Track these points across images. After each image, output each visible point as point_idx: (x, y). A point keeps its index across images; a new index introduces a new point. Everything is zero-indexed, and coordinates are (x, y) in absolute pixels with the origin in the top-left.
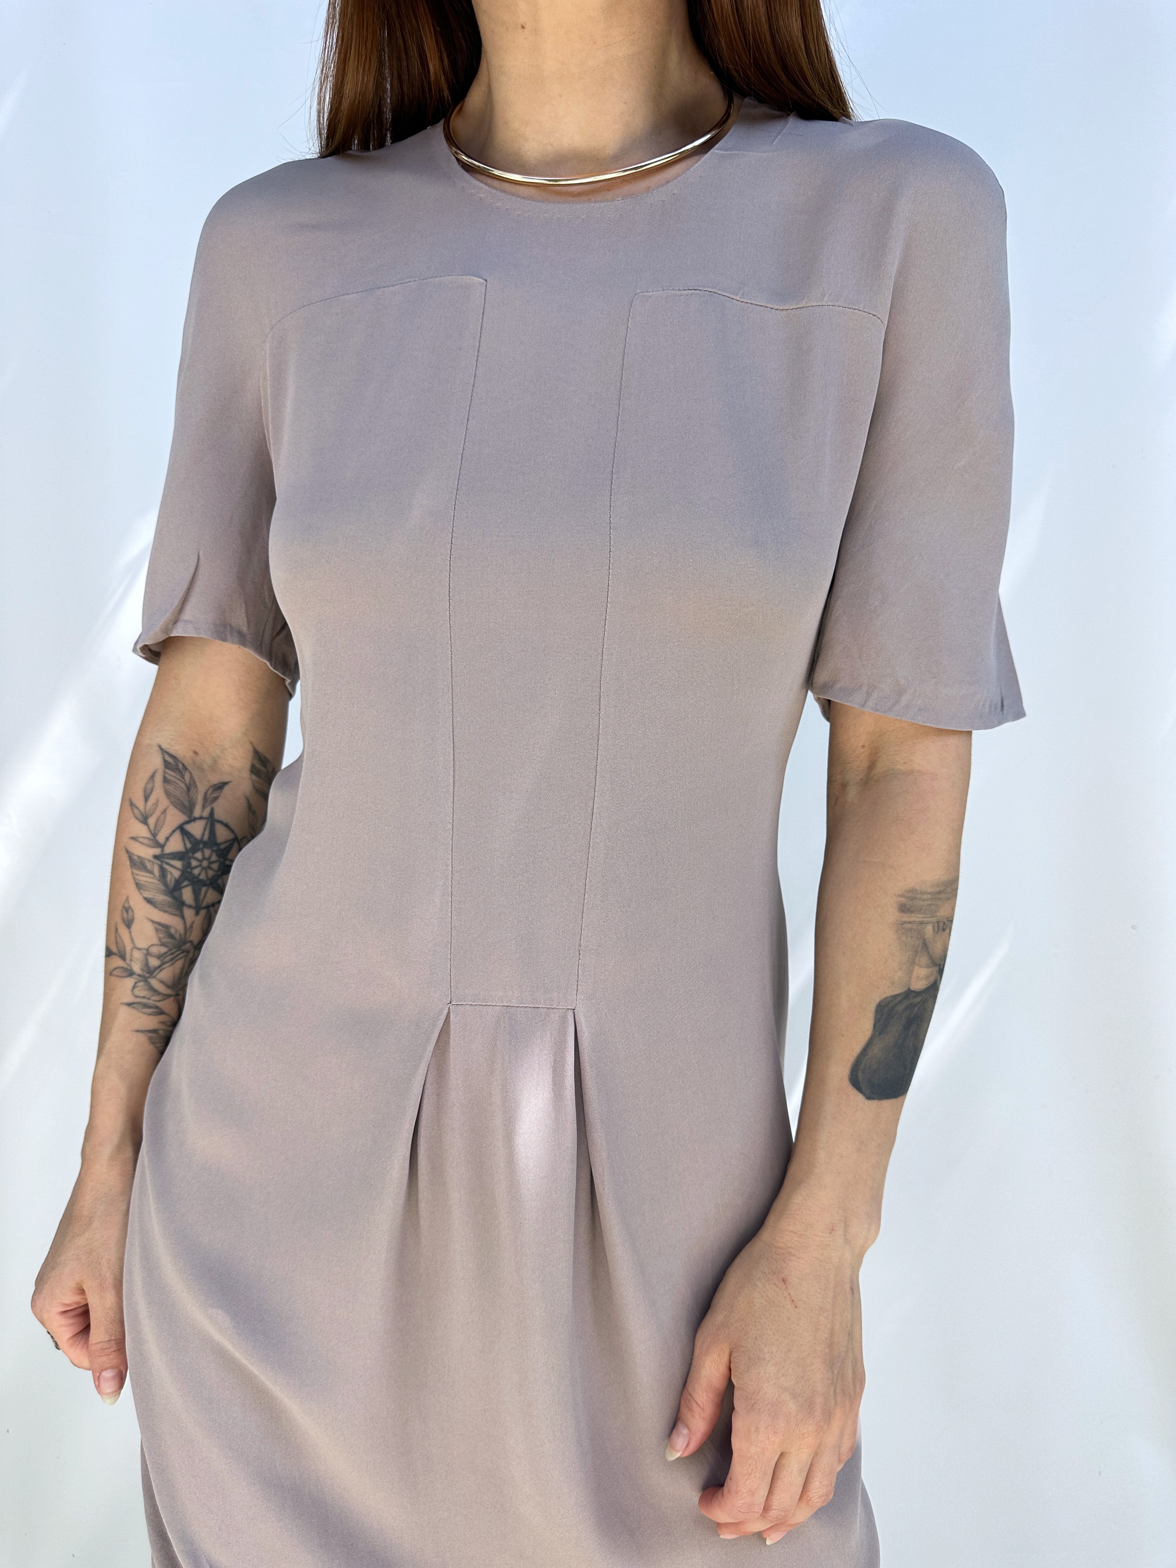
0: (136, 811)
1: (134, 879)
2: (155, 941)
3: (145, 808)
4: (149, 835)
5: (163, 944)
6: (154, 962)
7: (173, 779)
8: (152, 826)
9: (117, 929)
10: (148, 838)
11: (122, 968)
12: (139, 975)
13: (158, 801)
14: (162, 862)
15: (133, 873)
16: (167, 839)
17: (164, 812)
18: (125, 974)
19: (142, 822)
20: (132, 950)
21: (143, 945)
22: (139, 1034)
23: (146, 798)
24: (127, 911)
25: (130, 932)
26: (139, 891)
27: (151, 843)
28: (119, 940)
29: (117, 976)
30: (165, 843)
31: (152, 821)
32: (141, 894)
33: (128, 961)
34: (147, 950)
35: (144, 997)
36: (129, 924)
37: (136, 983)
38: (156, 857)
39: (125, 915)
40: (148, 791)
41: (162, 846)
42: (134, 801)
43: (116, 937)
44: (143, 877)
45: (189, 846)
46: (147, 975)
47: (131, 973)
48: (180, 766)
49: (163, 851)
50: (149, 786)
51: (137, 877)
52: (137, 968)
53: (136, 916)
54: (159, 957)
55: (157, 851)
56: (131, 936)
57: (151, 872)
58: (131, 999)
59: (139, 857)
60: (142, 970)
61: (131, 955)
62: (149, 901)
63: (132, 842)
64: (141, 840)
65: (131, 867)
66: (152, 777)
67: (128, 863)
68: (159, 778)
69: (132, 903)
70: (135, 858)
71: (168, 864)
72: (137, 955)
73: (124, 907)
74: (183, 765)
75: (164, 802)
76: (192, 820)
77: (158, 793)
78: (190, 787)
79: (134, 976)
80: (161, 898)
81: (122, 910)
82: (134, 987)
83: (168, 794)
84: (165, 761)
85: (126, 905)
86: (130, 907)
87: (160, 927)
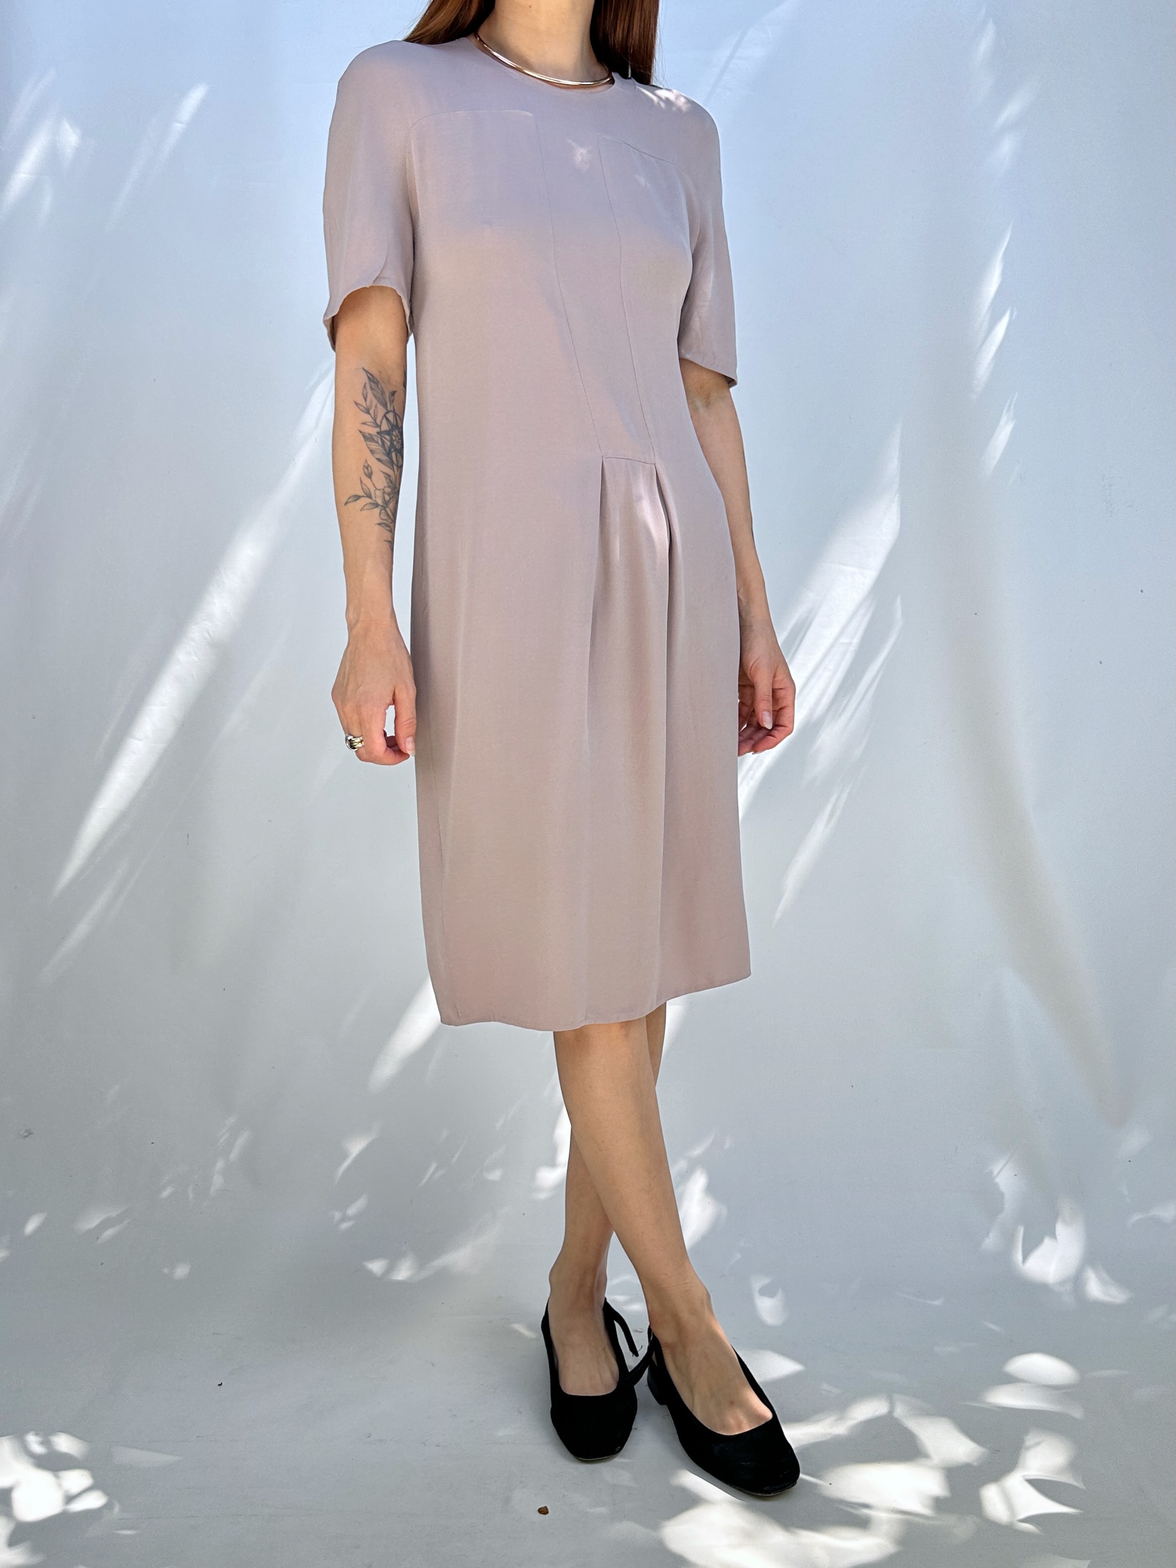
0: (361, 407)
1: (369, 448)
2: (386, 485)
3: (366, 405)
4: (373, 421)
5: (389, 487)
6: (387, 498)
7: (374, 387)
8: (373, 415)
9: (361, 481)
10: (372, 422)
11: (371, 503)
12: (381, 506)
13: (371, 400)
14: (382, 436)
15: (367, 444)
16: (381, 422)
17: (376, 406)
18: (374, 506)
19: (366, 413)
20: (375, 491)
21: (381, 487)
22: (386, 542)
23: (366, 400)
24: (367, 468)
25: (371, 480)
26: (373, 454)
27: (374, 425)
28: (364, 487)
29: (368, 509)
30: (381, 425)
31: (372, 412)
32: (374, 456)
33: (374, 498)
34: (383, 490)
35: (385, 520)
36: (370, 476)
37: (381, 511)
38: (378, 433)
39: (366, 470)
40: (365, 395)
41: (380, 427)
42: (358, 402)
43: (362, 486)
44: (374, 446)
45: (390, 427)
46: (385, 505)
47: (377, 505)
48: (375, 380)
49: (380, 429)
50: (365, 392)
51: (370, 446)
52: (380, 501)
53: (374, 470)
54: (389, 494)
55: (378, 430)
56: (373, 483)
57: (377, 442)
58: (381, 521)
59: (369, 434)
60: (383, 503)
61: (375, 494)
62: (379, 460)
63: (363, 425)
64: (368, 423)
65: (365, 441)
66: (365, 386)
67: (363, 439)
68: (368, 387)
69: (369, 463)
70: (367, 435)
71: (384, 437)
72: (379, 493)
73: (364, 466)
74: (377, 380)
75: (375, 402)
76: (388, 412)
77: (370, 396)
78: (383, 393)
79: (380, 507)
80: (385, 458)
81: (363, 469)
82: (380, 514)
83: (375, 396)
84: (369, 377)
85: (366, 465)
86: (369, 465)
87: (387, 476)
